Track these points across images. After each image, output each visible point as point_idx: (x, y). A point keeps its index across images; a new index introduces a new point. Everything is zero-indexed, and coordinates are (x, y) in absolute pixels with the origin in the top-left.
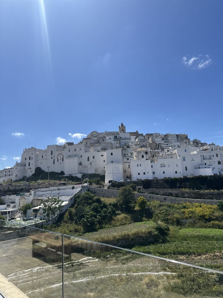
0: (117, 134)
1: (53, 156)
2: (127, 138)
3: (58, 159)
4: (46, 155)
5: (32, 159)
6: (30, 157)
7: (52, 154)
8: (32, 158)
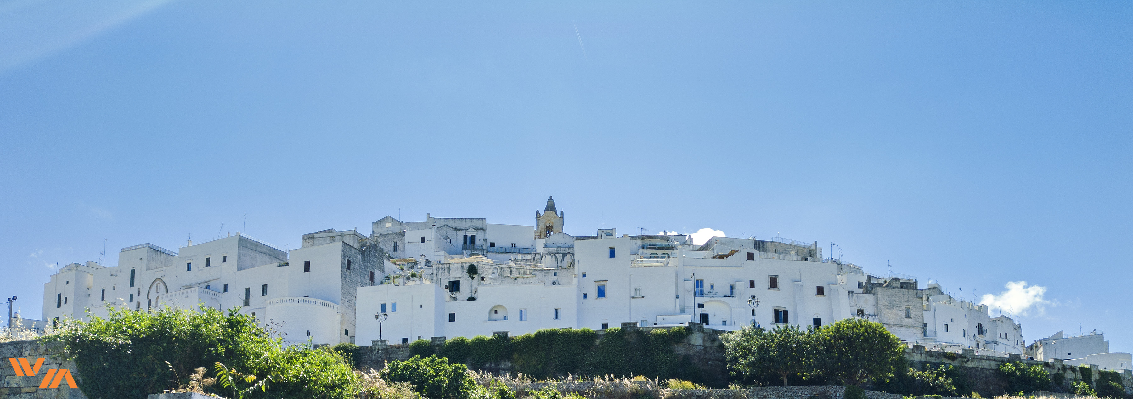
0: (477, 229)
1: (134, 291)
2: (518, 246)
3: (150, 301)
4: (114, 289)
5: (66, 303)
6: (60, 296)
7: (132, 284)
8: (66, 298)
